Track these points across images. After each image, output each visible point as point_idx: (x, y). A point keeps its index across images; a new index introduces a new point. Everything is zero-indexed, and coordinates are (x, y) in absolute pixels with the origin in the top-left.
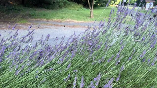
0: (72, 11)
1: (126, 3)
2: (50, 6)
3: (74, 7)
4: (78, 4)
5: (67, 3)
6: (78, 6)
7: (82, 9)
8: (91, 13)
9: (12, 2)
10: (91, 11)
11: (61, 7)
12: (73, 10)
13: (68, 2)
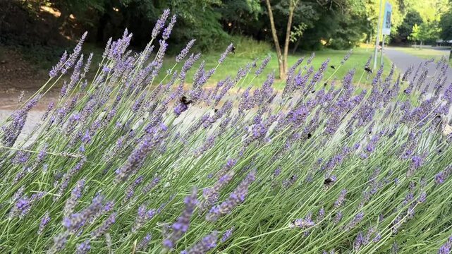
0: (237, 62)
1: (408, 38)
2: (176, 46)
3: (245, 50)
4: (257, 41)
5: (224, 38)
6: (257, 48)
7: (266, 54)
8: (282, 66)
9: (70, 35)
10: (281, 61)
11: (207, 50)
12: (241, 57)
13: (227, 35)
